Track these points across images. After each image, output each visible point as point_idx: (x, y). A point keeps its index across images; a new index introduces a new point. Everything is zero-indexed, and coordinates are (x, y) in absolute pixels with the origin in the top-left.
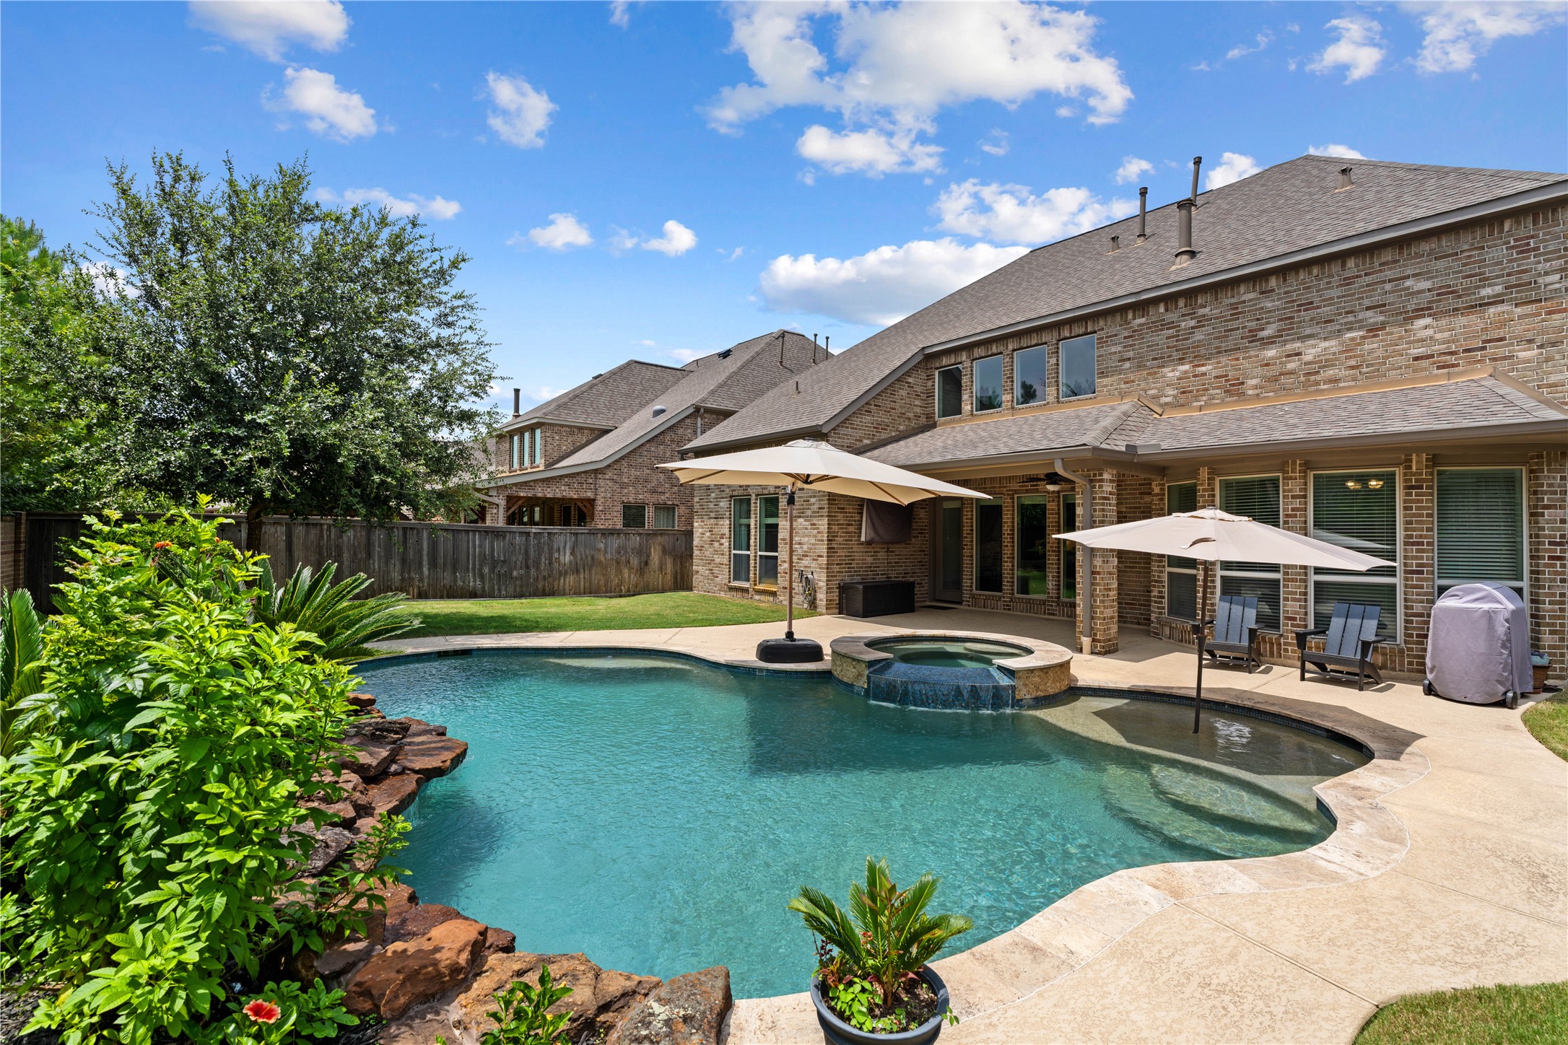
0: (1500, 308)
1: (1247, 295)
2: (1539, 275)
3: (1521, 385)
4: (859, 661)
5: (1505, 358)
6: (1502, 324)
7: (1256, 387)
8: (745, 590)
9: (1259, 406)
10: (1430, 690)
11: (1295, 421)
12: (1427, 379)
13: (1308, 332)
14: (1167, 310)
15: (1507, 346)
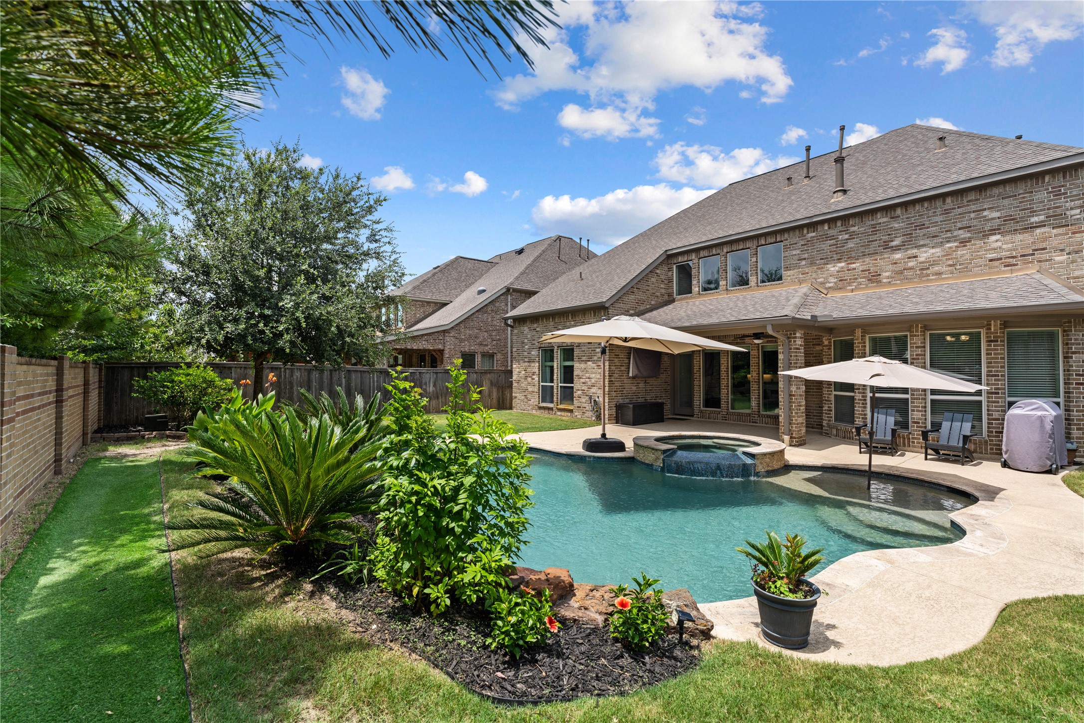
0: (1043, 230)
1: (882, 219)
2: (1067, 210)
3: (1057, 277)
4: (657, 450)
5: (1047, 261)
6: (1045, 240)
7: (888, 277)
8: (551, 409)
9: (891, 289)
10: (1005, 465)
11: (917, 300)
12: (998, 273)
13: (922, 243)
14: (829, 228)
15: (1048, 253)
